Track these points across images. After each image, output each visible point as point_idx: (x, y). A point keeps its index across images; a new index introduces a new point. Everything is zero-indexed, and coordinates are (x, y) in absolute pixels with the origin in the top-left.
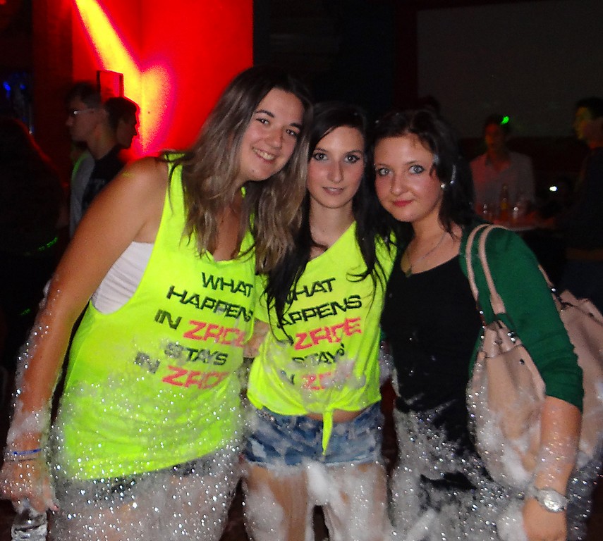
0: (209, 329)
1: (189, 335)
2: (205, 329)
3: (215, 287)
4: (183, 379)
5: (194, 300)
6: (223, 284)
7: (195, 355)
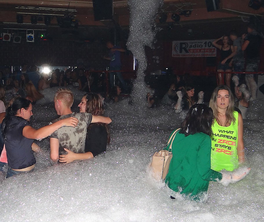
0: (223, 141)
1: (219, 142)
2: (222, 141)
3: (222, 132)
4: (220, 151)
5: (218, 135)
6: (225, 131)
7: (221, 146)
